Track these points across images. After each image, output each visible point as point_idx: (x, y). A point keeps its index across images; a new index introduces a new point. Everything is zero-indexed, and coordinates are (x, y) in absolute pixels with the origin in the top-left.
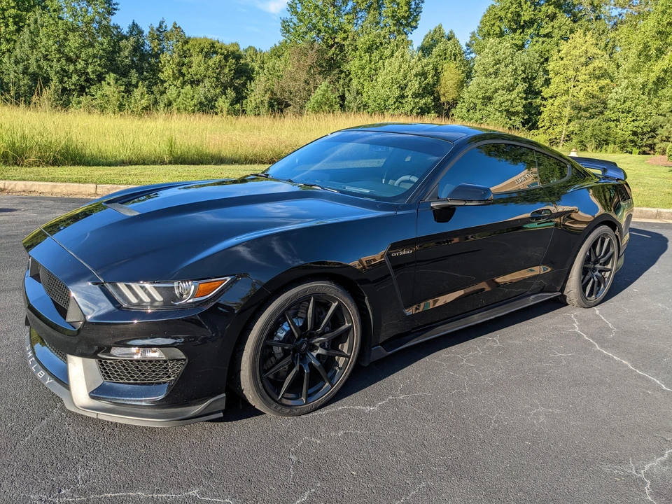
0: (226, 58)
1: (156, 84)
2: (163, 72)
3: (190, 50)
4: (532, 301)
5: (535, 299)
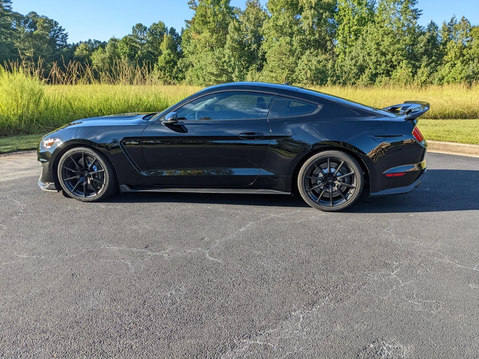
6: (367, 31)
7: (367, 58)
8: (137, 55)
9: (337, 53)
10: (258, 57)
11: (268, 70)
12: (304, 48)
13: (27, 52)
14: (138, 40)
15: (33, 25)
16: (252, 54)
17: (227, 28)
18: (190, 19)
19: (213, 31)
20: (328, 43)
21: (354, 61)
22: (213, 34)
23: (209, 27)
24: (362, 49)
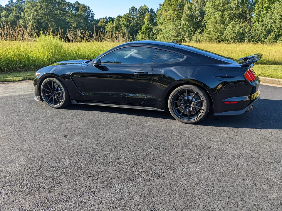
6: (275, 7)
7: (273, 25)
8: (131, 25)
9: (253, 22)
10: (202, 25)
11: (207, 33)
12: (231, 19)
13: (73, 24)
14: (132, 16)
15: (77, 9)
16: (198, 24)
17: (184, 8)
18: (162, 3)
19: (175, 10)
20: (248, 16)
21: (264, 27)
22: (175, 12)
23: (173, 7)
24: (270, 19)
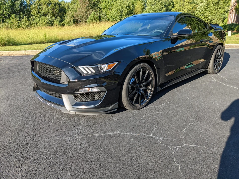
0: (55, 5)
1: (30, 17)
2: (32, 12)
3: (41, 3)
4: (199, 72)
5: (200, 71)
